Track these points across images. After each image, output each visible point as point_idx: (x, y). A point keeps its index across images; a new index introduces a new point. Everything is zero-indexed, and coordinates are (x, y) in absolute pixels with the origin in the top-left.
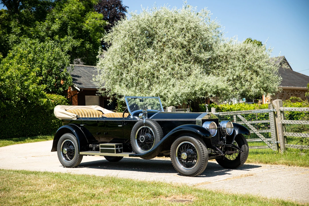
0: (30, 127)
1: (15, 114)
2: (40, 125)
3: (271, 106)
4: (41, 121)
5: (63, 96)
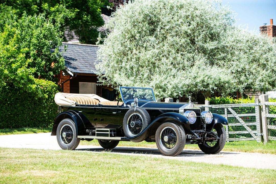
0: (16, 117)
2: (26, 115)
3: (257, 100)
4: (27, 111)
5: (54, 82)
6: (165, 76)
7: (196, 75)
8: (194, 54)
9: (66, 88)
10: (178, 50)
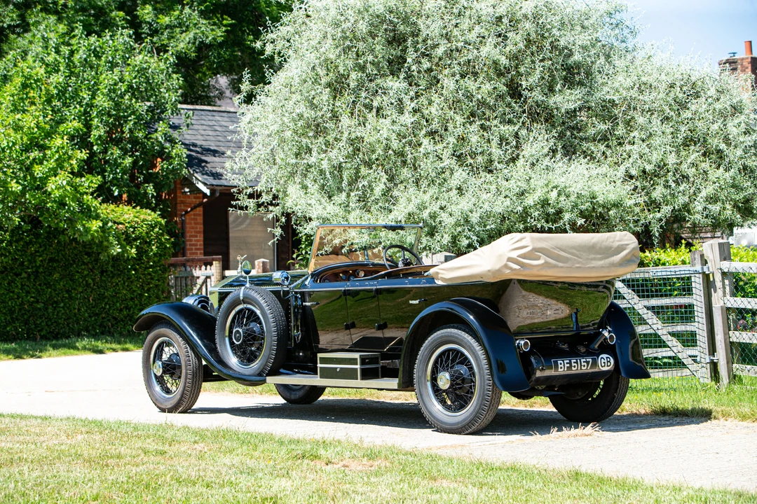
0: (50, 310)
1: (5, 268)
2: (79, 304)
3: (696, 256)
4: (82, 292)
5: (155, 213)
6: (433, 190)
7: (524, 185)
8: (517, 127)
9: (193, 228)
10: (473, 114)
